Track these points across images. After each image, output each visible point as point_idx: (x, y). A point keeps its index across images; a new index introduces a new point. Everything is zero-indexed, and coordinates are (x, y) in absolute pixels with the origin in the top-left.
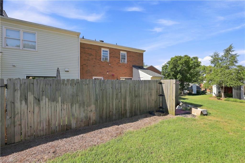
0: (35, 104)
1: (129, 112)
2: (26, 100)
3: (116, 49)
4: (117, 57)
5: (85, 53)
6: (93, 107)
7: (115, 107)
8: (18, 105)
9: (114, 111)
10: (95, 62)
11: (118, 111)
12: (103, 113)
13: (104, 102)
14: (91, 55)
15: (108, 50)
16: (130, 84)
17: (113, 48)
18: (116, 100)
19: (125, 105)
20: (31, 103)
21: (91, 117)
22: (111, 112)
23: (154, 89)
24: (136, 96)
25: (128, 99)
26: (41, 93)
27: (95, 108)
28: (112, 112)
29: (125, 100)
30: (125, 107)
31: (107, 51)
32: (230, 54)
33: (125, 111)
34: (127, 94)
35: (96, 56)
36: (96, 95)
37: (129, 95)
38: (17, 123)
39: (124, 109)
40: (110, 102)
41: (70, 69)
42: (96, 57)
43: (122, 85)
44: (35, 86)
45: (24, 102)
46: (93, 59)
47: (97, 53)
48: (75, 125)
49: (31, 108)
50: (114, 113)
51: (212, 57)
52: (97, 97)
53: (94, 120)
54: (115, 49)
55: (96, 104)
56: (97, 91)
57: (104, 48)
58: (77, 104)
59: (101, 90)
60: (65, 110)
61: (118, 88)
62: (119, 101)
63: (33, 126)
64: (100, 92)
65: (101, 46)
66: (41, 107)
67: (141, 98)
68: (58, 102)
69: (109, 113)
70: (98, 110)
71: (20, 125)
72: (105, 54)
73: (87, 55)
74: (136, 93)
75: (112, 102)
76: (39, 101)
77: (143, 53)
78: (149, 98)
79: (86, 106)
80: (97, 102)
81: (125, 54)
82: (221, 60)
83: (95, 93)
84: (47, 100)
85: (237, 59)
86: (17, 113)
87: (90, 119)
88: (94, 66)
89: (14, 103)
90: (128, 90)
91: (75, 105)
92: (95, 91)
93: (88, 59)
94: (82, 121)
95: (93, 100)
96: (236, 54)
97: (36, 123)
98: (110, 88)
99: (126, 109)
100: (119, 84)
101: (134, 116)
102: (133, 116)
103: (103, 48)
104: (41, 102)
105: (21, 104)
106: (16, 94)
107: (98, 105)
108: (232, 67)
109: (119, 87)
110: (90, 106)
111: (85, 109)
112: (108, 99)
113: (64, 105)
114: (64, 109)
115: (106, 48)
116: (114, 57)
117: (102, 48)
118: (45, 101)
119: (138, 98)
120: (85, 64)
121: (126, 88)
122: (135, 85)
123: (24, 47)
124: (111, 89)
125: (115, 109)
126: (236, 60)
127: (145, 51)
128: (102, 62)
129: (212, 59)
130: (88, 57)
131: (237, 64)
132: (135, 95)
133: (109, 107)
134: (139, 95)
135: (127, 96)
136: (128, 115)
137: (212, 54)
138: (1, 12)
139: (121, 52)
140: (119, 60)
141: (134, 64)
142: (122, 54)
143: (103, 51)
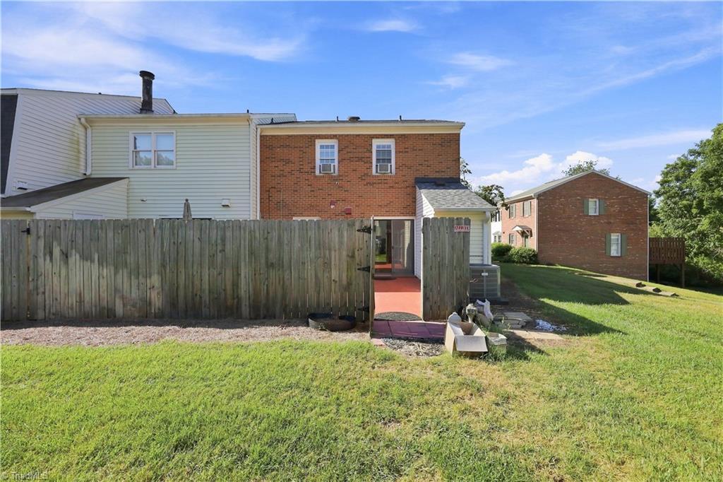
0: (62, 263)
1: (247, 304)
2: (51, 254)
3: (358, 135)
4: (360, 159)
5: (273, 160)
6: (155, 280)
7: (207, 287)
8: (41, 260)
9: (206, 298)
10: (299, 180)
11: (216, 298)
12: (177, 296)
13: (179, 271)
14: (288, 162)
15: (334, 142)
16: (250, 232)
17: (348, 135)
18: (211, 269)
19: (236, 285)
20: (56, 260)
21: (153, 300)
22: (198, 296)
23: (337, 247)
24: (270, 266)
25: (244, 271)
26: (70, 243)
27: (160, 283)
28: (201, 297)
29: (235, 273)
30: (235, 291)
31: (333, 147)
33: (236, 301)
34: (242, 257)
35: (301, 163)
36: (163, 254)
37: (247, 260)
38: (41, 290)
39: (233, 295)
40: (195, 273)
41: (231, 201)
42: (302, 167)
43: (229, 234)
44: (62, 231)
45: (48, 258)
46: (293, 172)
47: (304, 154)
48: (121, 311)
49: (56, 270)
50: (205, 301)
52: (163, 259)
53: (159, 309)
54: (353, 135)
55: (162, 274)
56: (165, 244)
57: (322, 138)
58: (125, 270)
59: (174, 243)
60: (105, 279)
61: (216, 241)
62: (219, 274)
63: (59, 299)
64: (172, 249)
65: (313, 136)
66: (70, 267)
67: (288, 272)
68: (94, 262)
69: (193, 299)
70: (167, 288)
71: (44, 293)
72: (325, 154)
73: (279, 163)
74: (271, 256)
75: (201, 272)
76: (67, 257)
77: (459, 134)
78: (320, 275)
79: (143, 276)
80: (165, 271)
81: (389, 146)
83: (160, 249)
84: (78, 256)
86: (39, 274)
87: (150, 303)
88: (295, 189)
89: (36, 257)
90: (245, 245)
91: (121, 271)
92: (160, 245)
93: (281, 172)
94: (134, 306)
95: (155, 265)
97: (63, 295)
98: (196, 240)
99: (238, 297)
100: (219, 232)
101: (264, 318)
102: (262, 316)
103: (320, 138)
104: (70, 259)
105: (45, 260)
106: (39, 243)
107: (168, 275)
109: (219, 237)
110: (150, 277)
111: (140, 282)
112: (190, 264)
113: (103, 269)
114: (103, 278)
115: (328, 138)
116: (352, 159)
117: (317, 141)
118: (75, 258)
119: (279, 270)
120: (275, 188)
121: (239, 242)
122: (268, 233)
123: (158, 165)
124: (197, 243)
125: (207, 292)
127: (462, 126)
128: (316, 177)
130: (282, 169)
132: (267, 262)
133: (193, 283)
134: (281, 262)
135: (243, 264)
136: (245, 310)
138: (147, 105)
139: (376, 142)
140: (368, 165)
141: (420, 175)
142: (378, 147)
143: (322, 147)
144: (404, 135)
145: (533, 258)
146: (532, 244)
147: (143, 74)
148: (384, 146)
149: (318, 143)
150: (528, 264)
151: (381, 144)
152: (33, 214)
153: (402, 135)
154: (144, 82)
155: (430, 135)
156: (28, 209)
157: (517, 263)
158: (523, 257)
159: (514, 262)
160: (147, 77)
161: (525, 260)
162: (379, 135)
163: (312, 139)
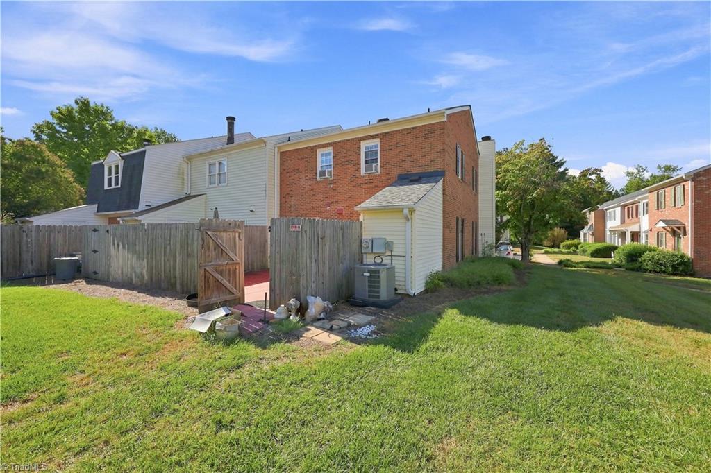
0: (117, 250)
2: (114, 244)
3: (349, 141)
4: (350, 162)
5: (288, 171)
10: (304, 186)
14: (297, 171)
15: (330, 150)
17: (340, 141)
26: (119, 238)
31: (329, 154)
35: (307, 172)
36: (148, 246)
41: (256, 207)
42: (307, 175)
44: (117, 231)
45: (113, 247)
46: (301, 180)
47: (308, 164)
49: (115, 253)
52: (148, 249)
54: (344, 141)
57: (322, 148)
65: (315, 147)
66: (119, 252)
68: (126, 250)
72: (325, 161)
73: (292, 173)
74: (189, 249)
81: (375, 146)
83: (147, 243)
88: (302, 194)
89: (110, 246)
93: (293, 181)
103: (320, 148)
104: (119, 248)
106: (111, 238)
112: (157, 253)
113: (129, 254)
115: (325, 147)
116: (343, 163)
117: (318, 150)
120: (289, 194)
123: (220, 183)
128: (317, 182)
130: (293, 178)
138: (231, 139)
139: (364, 145)
140: (356, 167)
141: (403, 172)
142: (366, 148)
143: (322, 155)
144: (388, 133)
145: (682, 267)
146: (686, 247)
147: (228, 118)
148: (371, 147)
149: (319, 152)
150: (670, 274)
151: (369, 145)
152: (141, 221)
153: (386, 133)
154: (229, 123)
155: (413, 128)
156: (136, 218)
157: (650, 272)
158: (661, 265)
159: (645, 270)
160: (231, 120)
161: (664, 269)
162: (367, 137)
163: (313, 149)
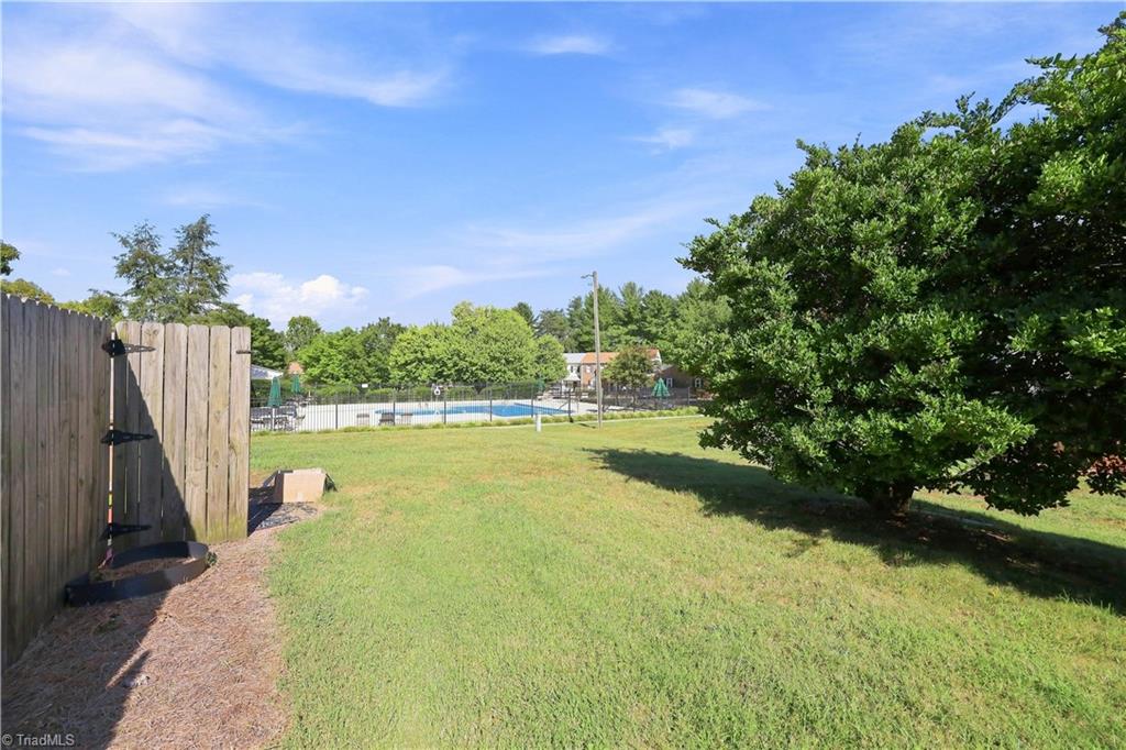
32: (201, 251)
51: (125, 242)
82: (169, 269)
85: (226, 279)
96: (219, 259)
108: (206, 306)
126: (224, 282)
129: (126, 250)
131: (223, 299)
137: (129, 231)
